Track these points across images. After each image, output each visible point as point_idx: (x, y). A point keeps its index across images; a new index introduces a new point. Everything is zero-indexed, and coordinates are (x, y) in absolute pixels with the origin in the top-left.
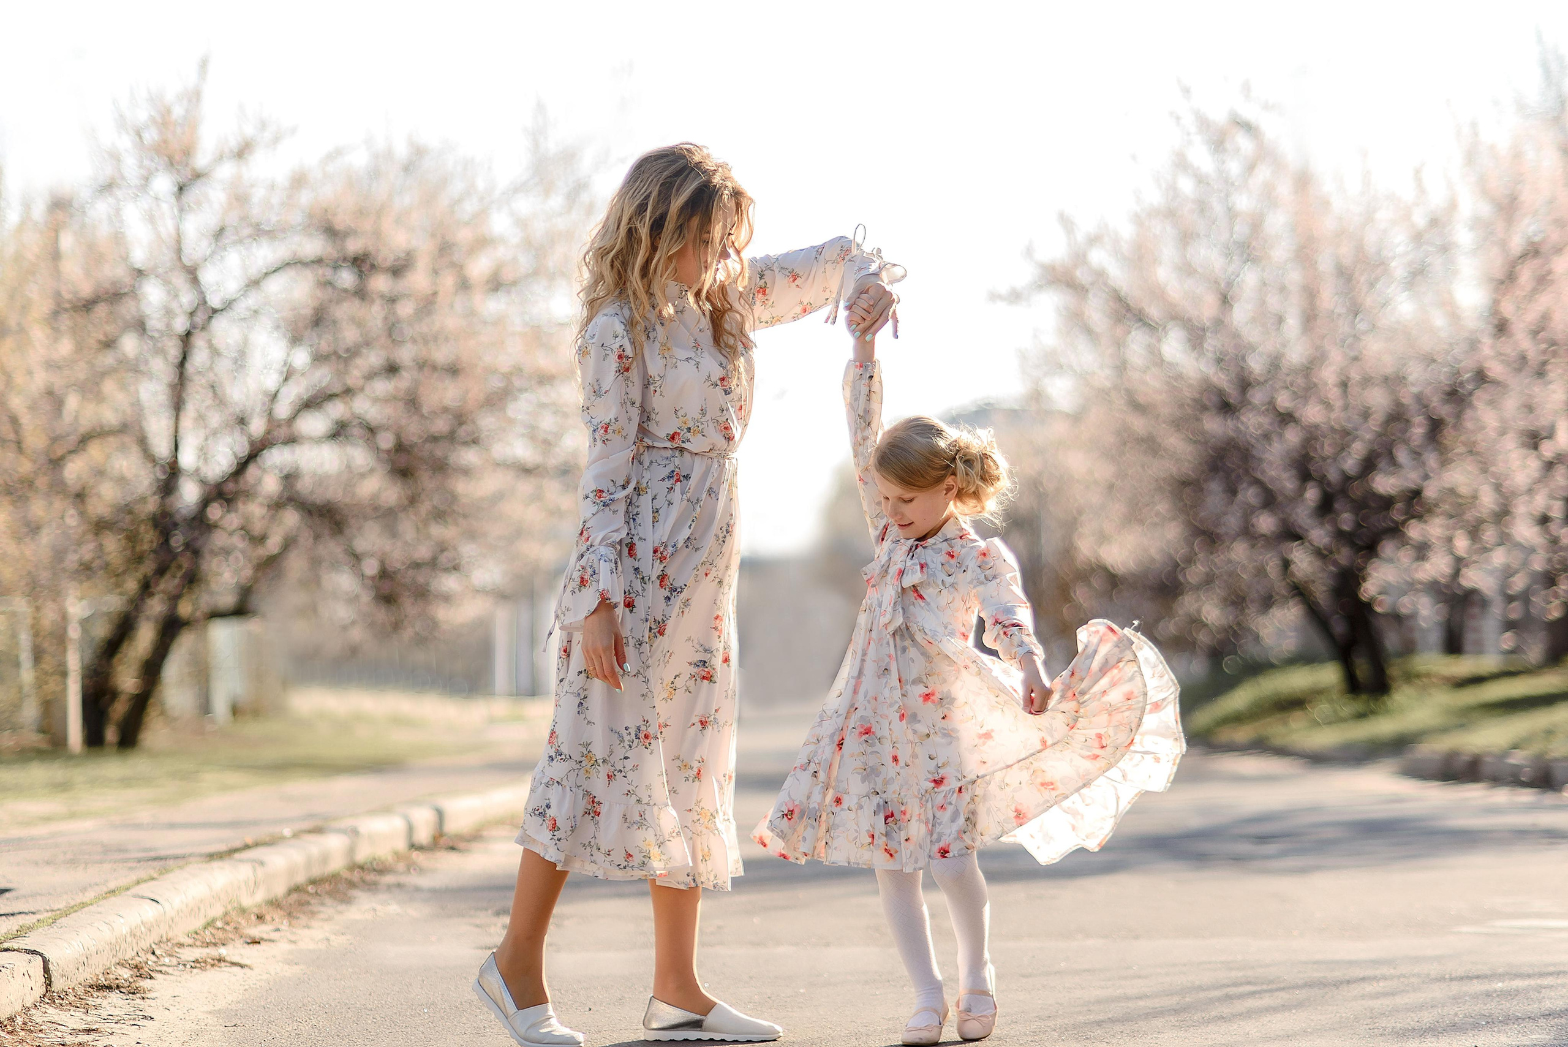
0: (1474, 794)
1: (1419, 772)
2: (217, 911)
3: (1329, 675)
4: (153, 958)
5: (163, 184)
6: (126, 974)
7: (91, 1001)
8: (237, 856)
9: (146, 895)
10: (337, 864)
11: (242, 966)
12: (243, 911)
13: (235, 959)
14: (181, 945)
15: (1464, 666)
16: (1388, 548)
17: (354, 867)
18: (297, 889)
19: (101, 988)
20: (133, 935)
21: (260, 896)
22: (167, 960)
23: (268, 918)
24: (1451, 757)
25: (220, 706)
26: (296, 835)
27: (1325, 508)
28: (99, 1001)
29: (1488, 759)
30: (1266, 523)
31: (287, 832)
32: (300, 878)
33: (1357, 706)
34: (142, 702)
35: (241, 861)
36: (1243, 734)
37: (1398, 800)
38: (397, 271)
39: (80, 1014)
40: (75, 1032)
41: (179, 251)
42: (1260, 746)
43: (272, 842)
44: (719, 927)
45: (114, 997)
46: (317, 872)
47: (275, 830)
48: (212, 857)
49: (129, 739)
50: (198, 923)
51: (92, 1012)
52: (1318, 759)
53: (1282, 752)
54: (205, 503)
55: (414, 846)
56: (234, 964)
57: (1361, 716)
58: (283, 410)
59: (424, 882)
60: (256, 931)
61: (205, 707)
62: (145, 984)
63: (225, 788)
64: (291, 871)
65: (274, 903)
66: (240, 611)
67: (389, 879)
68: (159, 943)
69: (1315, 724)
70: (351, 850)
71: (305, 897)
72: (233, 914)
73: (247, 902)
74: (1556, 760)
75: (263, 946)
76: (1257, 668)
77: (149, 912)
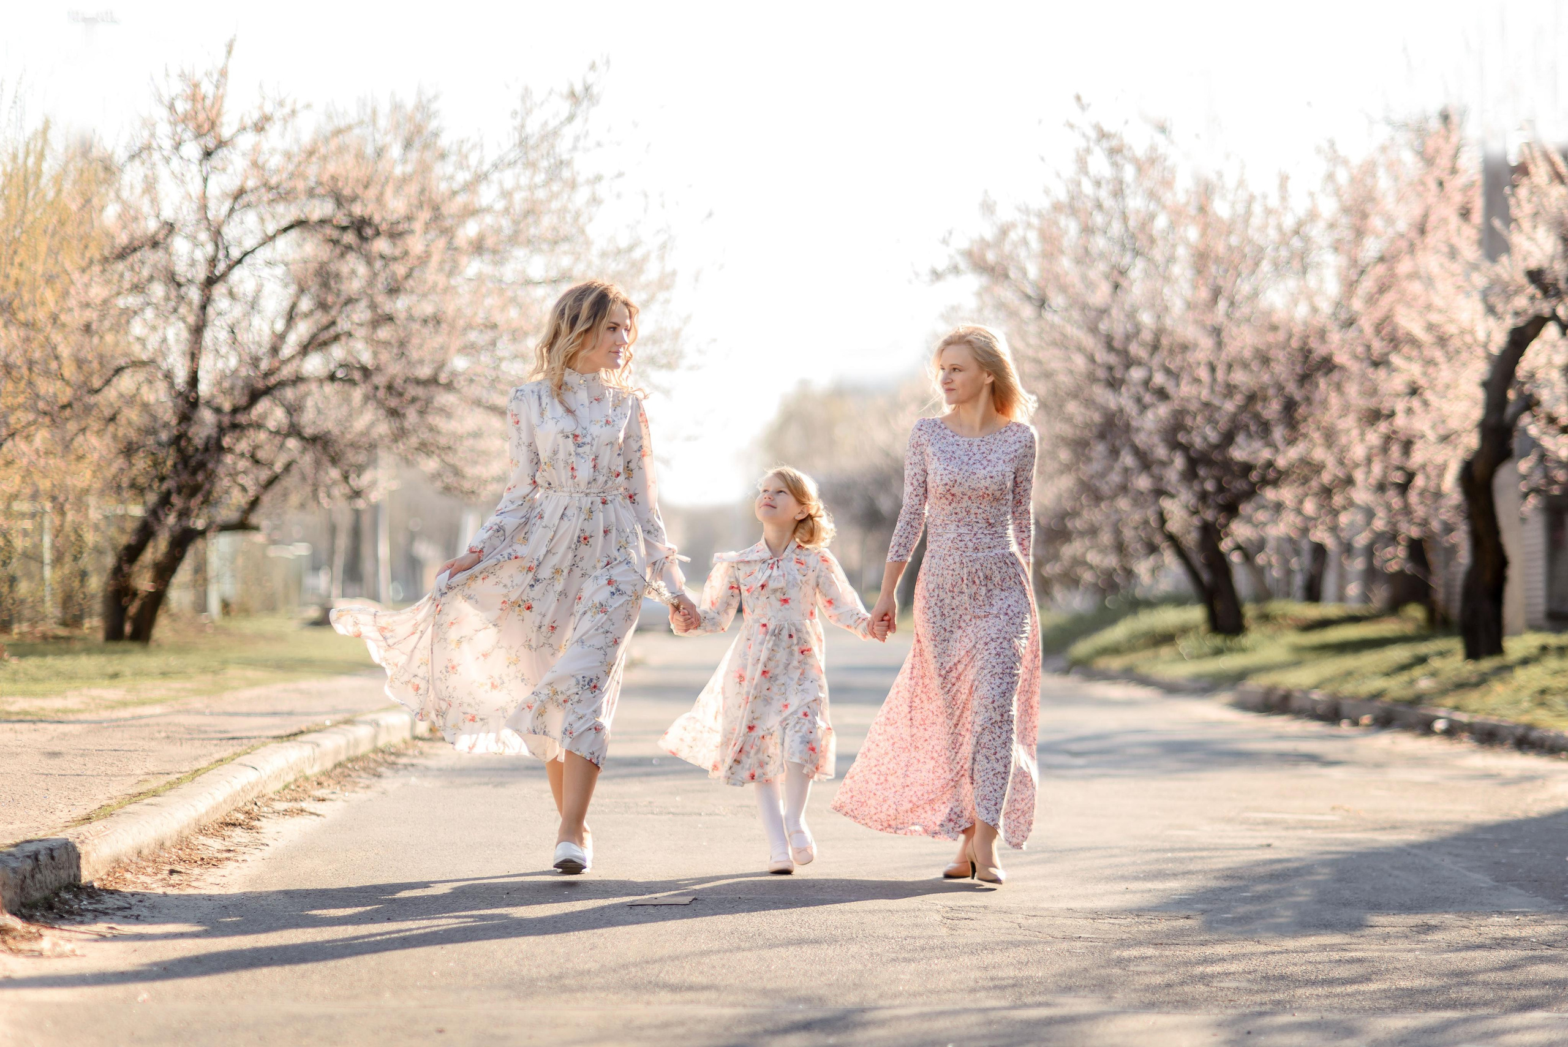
0: (1279, 723)
1: (1243, 705)
2: (290, 778)
3: (1196, 614)
4: (256, 808)
5: (192, 150)
6: (241, 817)
7: (224, 832)
8: (300, 738)
9: (248, 763)
10: (364, 748)
11: (318, 815)
12: (307, 779)
13: (312, 810)
14: (273, 800)
15: (1313, 612)
16: (1245, 508)
17: (376, 750)
18: (339, 765)
19: (227, 824)
20: (243, 791)
21: (316, 769)
22: (265, 809)
23: (325, 784)
24: (1270, 691)
25: (214, 605)
26: (336, 724)
27: (1190, 475)
28: (229, 833)
29: (1297, 694)
30: (1143, 482)
31: (328, 723)
32: (342, 757)
33: (1218, 641)
34: (157, 599)
35: (305, 743)
36: (1115, 663)
37: (1219, 723)
38: (395, 235)
39: (220, 840)
40: (219, 851)
41: (204, 208)
42: (1131, 676)
43: (320, 729)
44: (650, 803)
45: (238, 830)
46: (352, 753)
47: (318, 719)
48: (279, 738)
49: (142, 634)
50: (279, 786)
51: (227, 839)
52: (1172, 689)
53: (1145, 681)
54: (222, 430)
55: (416, 738)
56: (312, 813)
57: (1218, 652)
58: (289, 348)
59: (431, 763)
60: (320, 793)
61: (201, 606)
62: (255, 823)
63: (252, 684)
64: (337, 752)
65: (327, 774)
66: (242, 525)
67: (403, 760)
68: (258, 797)
69: (1181, 658)
70: (375, 737)
71: (346, 771)
72: (301, 780)
73: (309, 772)
74: (1346, 698)
75: (327, 803)
76: (1137, 605)
77: (250, 776)
